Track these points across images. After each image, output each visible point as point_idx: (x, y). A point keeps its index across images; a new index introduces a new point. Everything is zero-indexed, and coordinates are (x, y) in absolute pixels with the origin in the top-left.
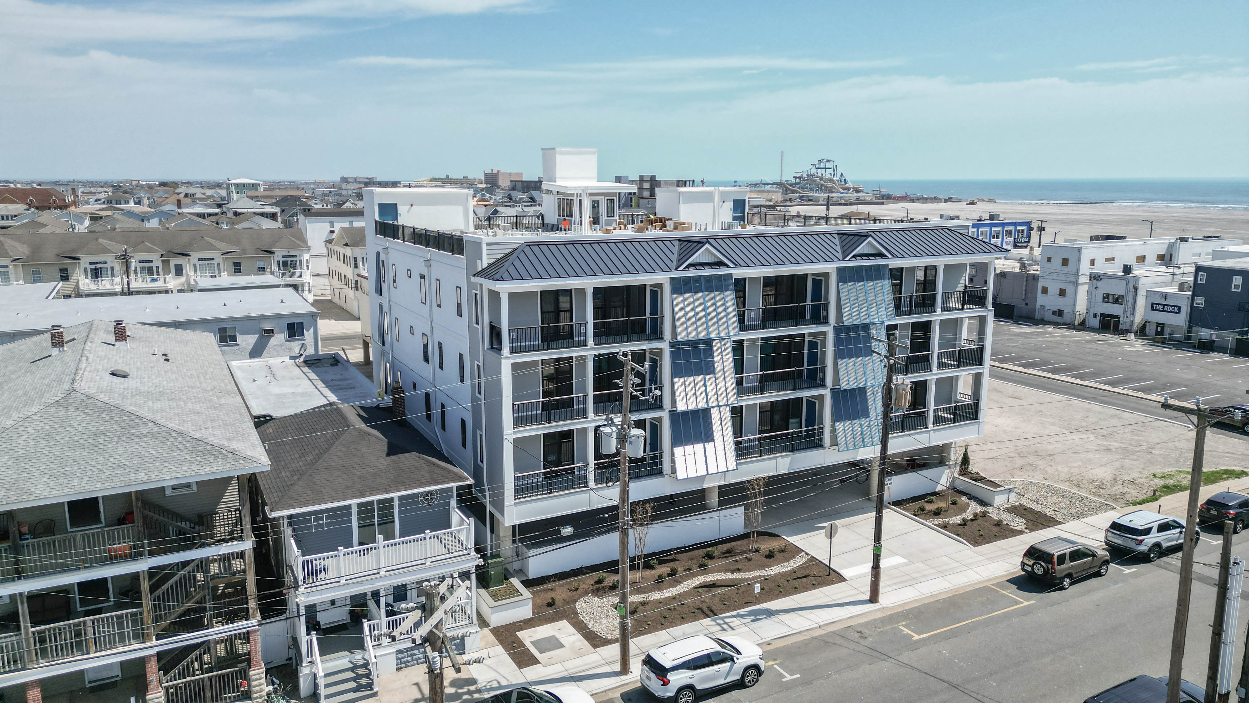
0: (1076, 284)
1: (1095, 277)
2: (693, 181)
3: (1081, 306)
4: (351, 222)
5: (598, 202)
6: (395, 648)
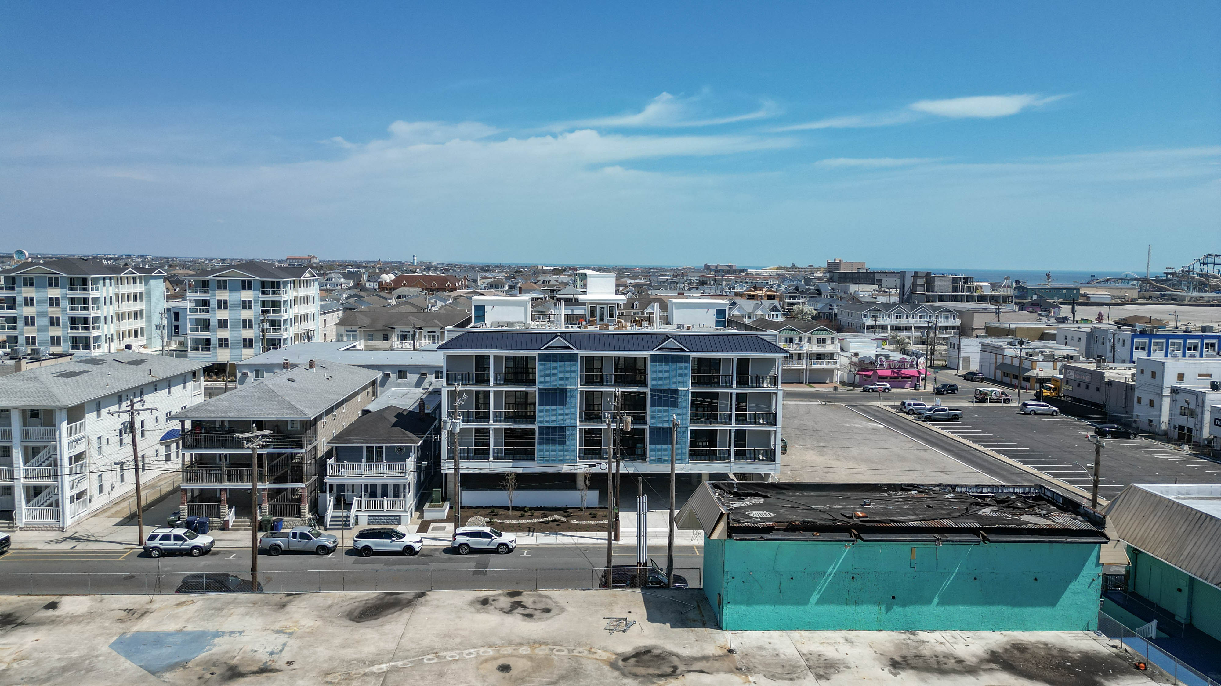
0: (1161, 396)
1: (1175, 391)
3: (1165, 418)
4: (572, 310)
5: (603, 308)
6: (367, 514)
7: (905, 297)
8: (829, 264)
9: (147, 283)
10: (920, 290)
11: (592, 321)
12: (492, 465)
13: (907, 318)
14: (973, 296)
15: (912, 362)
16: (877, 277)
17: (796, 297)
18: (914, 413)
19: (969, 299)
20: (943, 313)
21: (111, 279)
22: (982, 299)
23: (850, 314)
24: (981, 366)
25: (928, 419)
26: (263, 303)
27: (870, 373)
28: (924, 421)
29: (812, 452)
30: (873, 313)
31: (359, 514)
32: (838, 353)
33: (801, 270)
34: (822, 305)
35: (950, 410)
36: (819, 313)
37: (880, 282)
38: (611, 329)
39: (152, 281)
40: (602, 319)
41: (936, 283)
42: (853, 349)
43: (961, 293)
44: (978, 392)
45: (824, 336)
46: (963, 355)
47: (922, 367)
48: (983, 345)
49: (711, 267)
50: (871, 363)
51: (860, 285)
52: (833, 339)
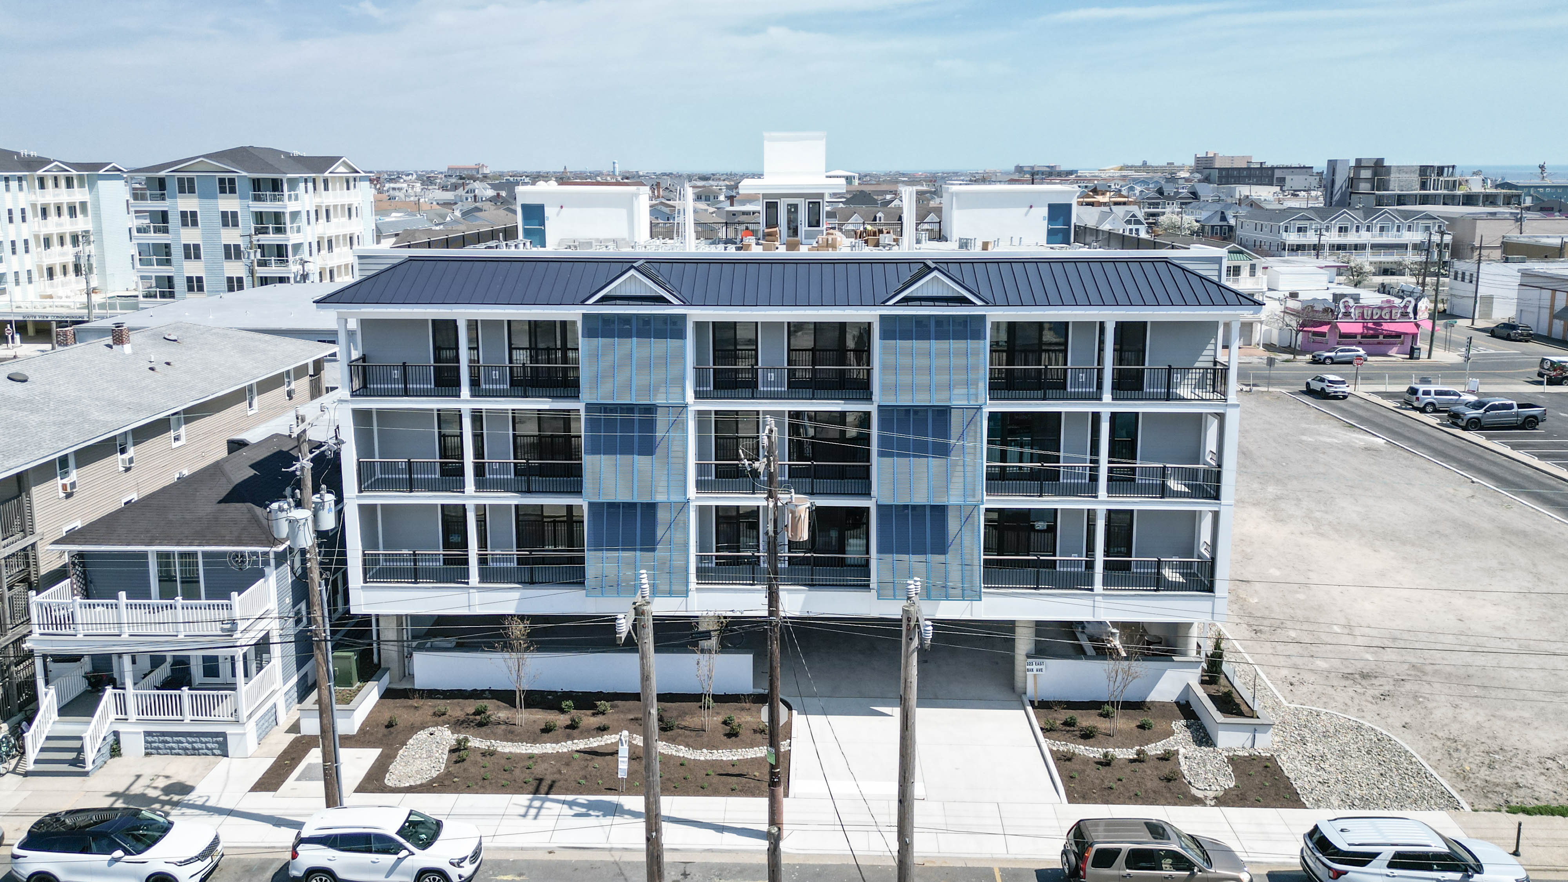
2: (1453, 167)
5: (796, 206)
6: (142, 728)
7: (1336, 198)
8: (1198, 160)
9: (92, 186)
10: (1364, 187)
11: (769, 234)
12: (476, 597)
13: (1357, 231)
14: (1454, 196)
15: (1406, 307)
16: (1278, 174)
17: (1158, 204)
18: (1436, 411)
19: (1448, 200)
20: (1421, 222)
21: (20, 179)
22: (1469, 200)
23: (1259, 227)
24: (1521, 312)
25: (1474, 425)
26: (259, 217)
27: (1325, 329)
28: (1465, 429)
29: (1256, 512)
30: (1299, 224)
31: (121, 728)
32: (1263, 293)
33: (1155, 169)
34: (1209, 214)
35: (1520, 406)
36: (1203, 226)
37: (1281, 182)
38: (804, 251)
39: (101, 184)
40: (794, 231)
41: (1392, 176)
42: (1285, 287)
43: (1432, 192)
44: (1547, 366)
45: (1237, 263)
46: (1482, 291)
47: (1423, 315)
48: (1525, 274)
49: (1025, 169)
50: (1326, 310)
51: (1253, 187)
52: (1253, 267)
